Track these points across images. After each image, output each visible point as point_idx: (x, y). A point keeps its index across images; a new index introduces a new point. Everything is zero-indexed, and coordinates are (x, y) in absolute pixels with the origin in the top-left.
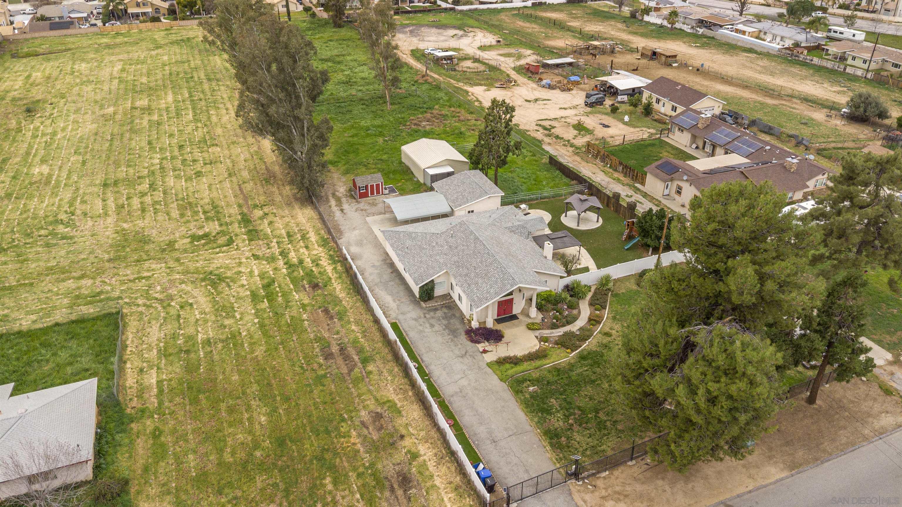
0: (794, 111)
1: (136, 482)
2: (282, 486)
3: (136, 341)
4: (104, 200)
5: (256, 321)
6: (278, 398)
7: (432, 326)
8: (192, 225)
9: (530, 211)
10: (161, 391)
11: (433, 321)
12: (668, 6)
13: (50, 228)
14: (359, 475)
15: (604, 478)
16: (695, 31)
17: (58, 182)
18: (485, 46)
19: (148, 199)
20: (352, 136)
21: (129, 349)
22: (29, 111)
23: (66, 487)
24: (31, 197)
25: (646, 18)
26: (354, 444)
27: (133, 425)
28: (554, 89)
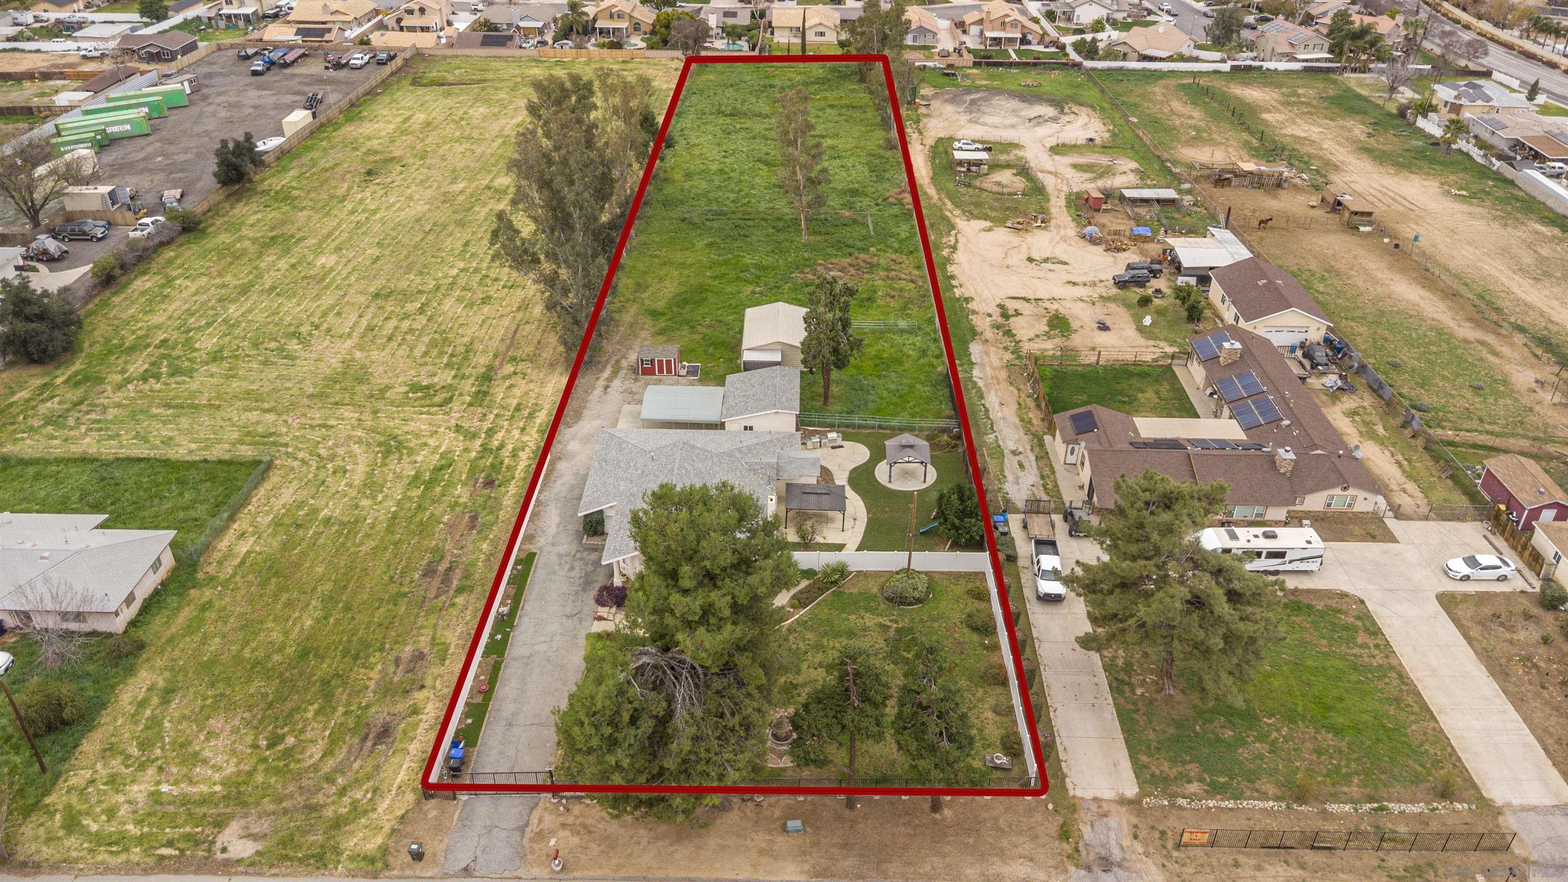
0: (1491, 358)
1: (154, 649)
2: (270, 698)
3: (263, 501)
4: (360, 316)
5: (393, 509)
6: (340, 605)
7: (572, 568)
8: (423, 371)
9: (845, 443)
10: (243, 563)
11: (577, 564)
12: (1479, 102)
13: (283, 341)
14: (346, 713)
15: (588, 805)
16: (1487, 164)
17: (333, 280)
18: (1064, 145)
19: (405, 325)
20: (715, 278)
21: (250, 507)
22: (369, 173)
23: (94, 633)
24: (289, 298)
25: (1421, 123)
26: (370, 679)
27: (192, 591)
28: (1096, 244)
